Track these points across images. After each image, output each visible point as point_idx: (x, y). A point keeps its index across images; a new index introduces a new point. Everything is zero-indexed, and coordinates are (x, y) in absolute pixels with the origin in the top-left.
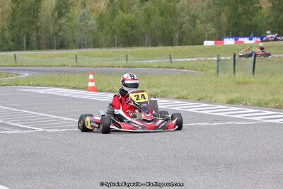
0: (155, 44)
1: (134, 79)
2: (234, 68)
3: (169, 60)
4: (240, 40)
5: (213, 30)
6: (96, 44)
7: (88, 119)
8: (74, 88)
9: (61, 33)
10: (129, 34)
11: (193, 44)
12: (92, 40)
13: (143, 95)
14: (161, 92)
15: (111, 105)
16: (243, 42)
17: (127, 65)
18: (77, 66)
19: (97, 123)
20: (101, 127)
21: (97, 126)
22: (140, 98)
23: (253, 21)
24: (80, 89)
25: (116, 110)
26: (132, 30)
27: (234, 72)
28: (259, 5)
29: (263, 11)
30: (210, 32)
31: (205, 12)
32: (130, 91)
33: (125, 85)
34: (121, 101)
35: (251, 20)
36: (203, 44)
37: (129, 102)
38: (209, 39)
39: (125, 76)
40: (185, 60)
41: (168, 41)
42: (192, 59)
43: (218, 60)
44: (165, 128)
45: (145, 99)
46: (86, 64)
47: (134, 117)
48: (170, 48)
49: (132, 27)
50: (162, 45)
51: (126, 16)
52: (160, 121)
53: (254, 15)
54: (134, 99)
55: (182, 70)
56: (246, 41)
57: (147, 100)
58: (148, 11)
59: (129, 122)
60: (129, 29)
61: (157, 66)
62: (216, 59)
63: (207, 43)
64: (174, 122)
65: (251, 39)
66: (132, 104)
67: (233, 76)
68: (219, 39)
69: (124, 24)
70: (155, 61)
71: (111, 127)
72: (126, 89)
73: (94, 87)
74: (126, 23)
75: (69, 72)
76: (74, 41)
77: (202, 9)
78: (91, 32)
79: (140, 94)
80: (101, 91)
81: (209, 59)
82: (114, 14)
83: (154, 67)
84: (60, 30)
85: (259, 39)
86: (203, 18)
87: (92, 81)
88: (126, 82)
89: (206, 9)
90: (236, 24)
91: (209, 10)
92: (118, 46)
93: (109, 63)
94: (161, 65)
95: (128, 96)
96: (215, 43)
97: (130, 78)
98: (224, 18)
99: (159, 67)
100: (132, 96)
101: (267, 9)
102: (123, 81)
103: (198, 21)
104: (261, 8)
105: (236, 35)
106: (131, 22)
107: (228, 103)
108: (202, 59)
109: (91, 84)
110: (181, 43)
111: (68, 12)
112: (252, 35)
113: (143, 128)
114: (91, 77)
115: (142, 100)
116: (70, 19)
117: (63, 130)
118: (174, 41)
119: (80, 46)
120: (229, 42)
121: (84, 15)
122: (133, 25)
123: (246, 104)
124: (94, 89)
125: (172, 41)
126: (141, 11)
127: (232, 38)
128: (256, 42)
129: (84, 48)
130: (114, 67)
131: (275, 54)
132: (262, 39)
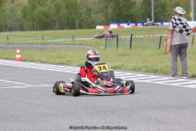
0: (62, 28)
1: (96, 54)
2: (117, 44)
3: (72, 39)
4: (122, 25)
5: (103, 19)
6: (22, 29)
7: (61, 85)
8: (6, 59)
10: (44, 21)
11: (89, 28)
12: (18, 25)
13: (104, 67)
14: (67, 61)
15: (79, 74)
16: (123, 27)
17: (43, 43)
18: (9, 44)
19: (69, 88)
20: (73, 91)
21: (69, 90)
22: (102, 69)
23: (130, 12)
24: (10, 59)
25: (82, 78)
26: (46, 18)
27: (117, 47)
28: (134, 1)
29: (137, 5)
30: (100, 20)
31: (97, 6)
32: (93, 63)
33: (90, 59)
34: (86, 71)
35: (128, 12)
36: (95, 28)
37: (94, 72)
38: (100, 25)
39: (89, 52)
40: (83, 39)
41: (72, 26)
42: (88, 38)
43: (106, 39)
44: (122, 92)
45: (106, 69)
46: (14, 42)
47: (98, 83)
48: (73, 30)
49: (47, 17)
50: (68, 29)
51: (42, 9)
52: (118, 87)
53: (131, 8)
54: (98, 70)
55: (81, 46)
56: (125, 26)
57: (107, 70)
58: (58, 6)
59: (94, 87)
60: (45, 18)
63: (98, 27)
64: (128, 87)
65: (129, 25)
66: (96, 73)
67: (116, 50)
68: (107, 24)
69: (41, 15)
70: (62, 40)
71: (80, 91)
72: (90, 62)
73: (20, 58)
74: (43, 14)
75: (2, 48)
76: (6, 26)
77: (95, 4)
78: (18, 20)
79: (102, 66)
80: (25, 61)
82: (34, 7)
83: (62, 44)
85: (134, 25)
86: (95, 10)
87: (19, 54)
88: (90, 57)
89: (98, 4)
90: (118, 14)
91: (100, 4)
92: (37, 29)
93: (30, 42)
95: (93, 67)
96: (104, 27)
97: (93, 54)
98: (110, 10)
99: (65, 44)
100: (96, 68)
101: (140, 4)
102: (87, 56)
103: (92, 12)
104: (135, 3)
105: (118, 22)
106: (46, 13)
109: (18, 56)
110: (80, 27)
111: (2, 6)
112: (129, 22)
113: (105, 92)
114: (18, 51)
115: (104, 71)
116: (4, 11)
118: (76, 26)
119: (11, 30)
120: (114, 26)
121: (13, 8)
122: (48, 15)
123: (125, 70)
124: (20, 60)
125: (74, 26)
126: (53, 6)
127: (116, 23)
128: (132, 26)
129: (13, 31)
130: (34, 44)
131: (145, 34)
132: (136, 25)
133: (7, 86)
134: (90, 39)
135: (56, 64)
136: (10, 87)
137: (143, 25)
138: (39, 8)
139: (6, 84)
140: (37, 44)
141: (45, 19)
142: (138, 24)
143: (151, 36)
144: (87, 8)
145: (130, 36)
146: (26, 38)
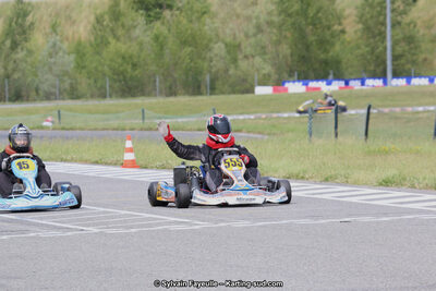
4: (313, 84)
5: (268, 69)
6: (74, 94)
9: (16, 76)
10: (128, 76)
11: (234, 92)
12: (67, 87)
16: (318, 89)
26: (134, 69)
28: (340, 28)
30: (262, 72)
31: (252, 40)
35: (328, 52)
36: (253, 92)
40: (235, 117)
42: (246, 116)
43: (310, 117)
49: (134, 66)
53: (333, 45)
58: (161, 38)
60: (129, 68)
63: (259, 90)
69: (120, 60)
73: (133, 161)
74: (123, 58)
76: (37, 89)
80: (146, 168)
81: (275, 115)
84: (15, 70)
85: (342, 84)
86: (248, 51)
90: (303, 59)
91: (260, 36)
92: (111, 96)
96: (275, 90)
103: (240, 55)
104: (343, 32)
105: (304, 78)
106: (131, 57)
107: (381, 184)
108: (263, 116)
109: (129, 156)
110: (213, 91)
111: (26, 40)
112: (331, 77)
114: (129, 144)
116: (31, 52)
119: (49, 97)
121: (55, 44)
122: (136, 61)
125: (199, 87)
126: (148, 39)
127: (298, 81)
128: (341, 88)
129: (56, 99)
130: (124, 130)
131: (382, 106)
132: (347, 83)
134: (252, 117)
136: (160, 228)
137: (363, 84)
138: (114, 45)
141: (129, 70)
142: (352, 83)
144: (227, 44)
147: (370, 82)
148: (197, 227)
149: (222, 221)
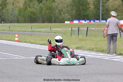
0: (44, 22)
3: (50, 29)
4: (81, 21)
5: (69, 17)
6: (18, 22)
8: (9, 40)
9: (3, 16)
10: (33, 17)
11: (60, 23)
12: (16, 19)
14: (47, 43)
16: (82, 22)
17: (32, 31)
18: (10, 31)
24: (11, 41)
27: (78, 35)
28: (89, 6)
30: (67, 17)
35: (85, 13)
36: (64, 22)
38: (67, 21)
40: (57, 29)
42: (60, 29)
43: (72, 30)
46: (14, 30)
48: (50, 24)
50: (47, 23)
51: (31, 10)
53: (87, 11)
55: (55, 34)
56: (83, 22)
58: (41, 8)
60: (33, 15)
61: (45, 31)
62: (70, 29)
63: (66, 22)
65: (85, 21)
68: (72, 20)
70: (44, 29)
73: (18, 40)
74: (31, 12)
75: (6, 33)
76: (8, 20)
77: (64, 8)
78: (16, 16)
80: (21, 42)
81: (67, 29)
82: (26, 8)
83: (43, 32)
84: (2, 15)
85: (89, 21)
86: (64, 12)
87: (17, 37)
89: (66, 8)
90: (79, 14)
91: (68, 8)
92: (28, 23)
93: (24, 30)
94: (46, 31)
96: (70, 22)
98: (74, 12)
99: (46, 32)
104: (90, 8)
105: (79, 19)
106: (33, 12)
108: (64, 29)
109: (16, 39)
110: (55, 22)
111: (6, 7)
112: (86, 19)
114: (17, 36)
116: (7, 10)
117: (5, 58)
119: (11, 22)
120: (76, 22)
121: (13, 8)
123: (84, 49)
124: (18, 41)
125: (51, 21)
126: (38, 8)
127: (77, 20)
128: (88, 22)
129: (13, 23)
130: (26, 32)
131: (96, 27)
132: (90, 21)
133: (10, 57)
135: (40, 44)
136: (12, 58)
137: (94, 22)
138: (29, 9)
139: (9, 56)
140: (28, 32)
142: (91, 21)
143: (100, 29)
144: (58, 10)
145: (87, 29)
146: (21, 28)
147: (96, 21)
148: (21, 58)
149: (29, 57)
